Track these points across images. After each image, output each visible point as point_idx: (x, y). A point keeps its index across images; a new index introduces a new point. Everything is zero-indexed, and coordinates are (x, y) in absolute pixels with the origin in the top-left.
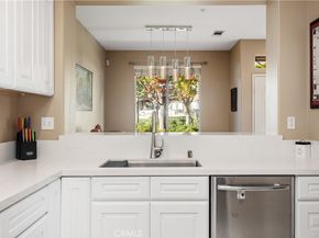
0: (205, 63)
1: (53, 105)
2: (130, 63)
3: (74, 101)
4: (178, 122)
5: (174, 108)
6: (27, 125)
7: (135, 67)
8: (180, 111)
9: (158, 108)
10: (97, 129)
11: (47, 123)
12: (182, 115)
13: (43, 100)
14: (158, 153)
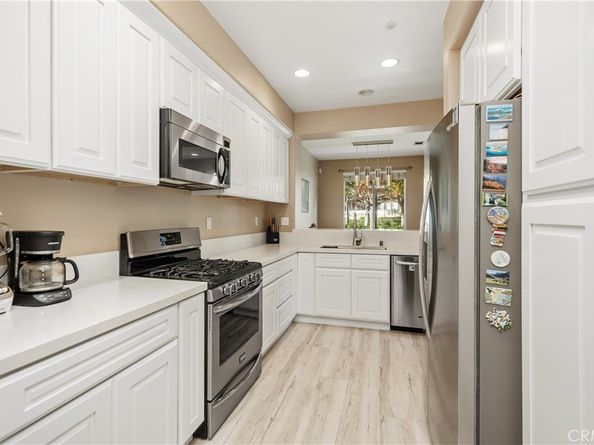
0: (410, 168)
1: (288, 211)
2: (340, 171)
3: (300, 208)
4: (392, 223)
5: (389, 208)
6: (274, 221)
7: (344, 174)
8: (395, 211)
9: (369, 209)
10: (313, 226)
11: (285, 221)
12: (397, 215)
13: (283, 206)
14: (358, 243)
